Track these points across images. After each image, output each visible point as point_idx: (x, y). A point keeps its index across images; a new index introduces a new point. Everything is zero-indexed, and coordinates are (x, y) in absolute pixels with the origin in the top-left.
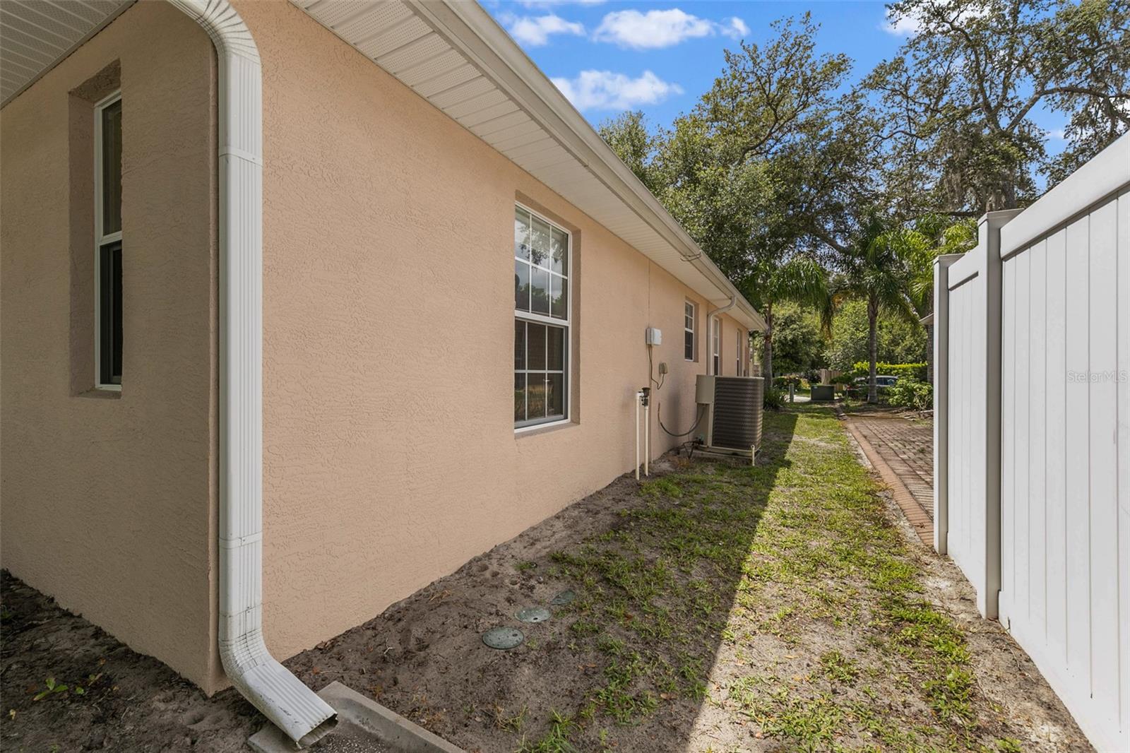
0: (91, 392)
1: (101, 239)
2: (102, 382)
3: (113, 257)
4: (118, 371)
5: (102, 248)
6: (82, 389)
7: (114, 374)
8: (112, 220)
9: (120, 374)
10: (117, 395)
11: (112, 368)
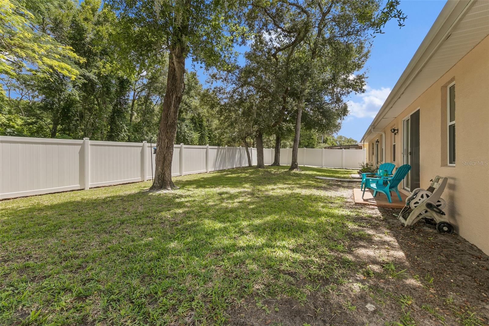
0: (446, 165)
1: (449, 124)
2: (450, 163)
3: (452, 128)
4: (454, 160)
5: (450, 126)
6: (444, 165)
7: (453, 161)
8: (452, 118)
9: (455, 161)
10: (454, 167)
11: (453, 159)
